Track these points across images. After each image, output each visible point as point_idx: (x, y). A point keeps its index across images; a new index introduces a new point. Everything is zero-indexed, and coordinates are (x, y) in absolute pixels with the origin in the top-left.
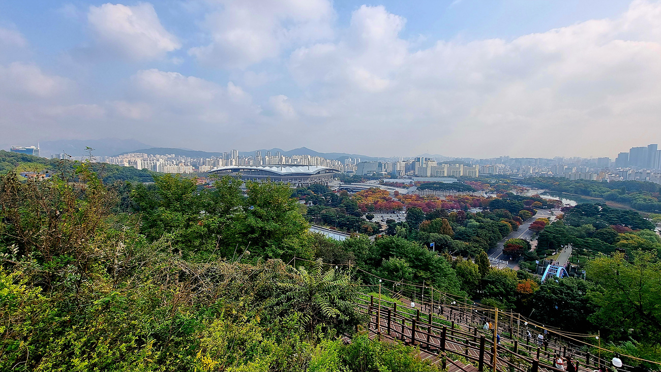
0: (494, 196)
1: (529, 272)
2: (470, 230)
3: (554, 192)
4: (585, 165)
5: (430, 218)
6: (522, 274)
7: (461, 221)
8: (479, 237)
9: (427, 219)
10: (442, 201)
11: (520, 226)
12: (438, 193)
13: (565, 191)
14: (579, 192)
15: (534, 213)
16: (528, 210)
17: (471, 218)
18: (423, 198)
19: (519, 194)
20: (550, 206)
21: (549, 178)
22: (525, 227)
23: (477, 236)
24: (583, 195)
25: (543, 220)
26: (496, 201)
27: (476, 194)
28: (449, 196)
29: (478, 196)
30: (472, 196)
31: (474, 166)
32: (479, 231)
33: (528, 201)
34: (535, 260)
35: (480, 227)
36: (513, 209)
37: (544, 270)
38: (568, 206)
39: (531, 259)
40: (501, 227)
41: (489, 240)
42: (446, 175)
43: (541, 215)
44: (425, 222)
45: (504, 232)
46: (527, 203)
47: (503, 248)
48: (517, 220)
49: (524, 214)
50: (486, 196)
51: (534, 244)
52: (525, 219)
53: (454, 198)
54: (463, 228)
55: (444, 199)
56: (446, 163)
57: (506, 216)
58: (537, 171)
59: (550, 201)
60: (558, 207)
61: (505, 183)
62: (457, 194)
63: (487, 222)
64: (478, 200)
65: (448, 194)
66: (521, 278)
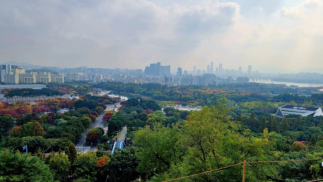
0: (78, 98)
1: (104, 150)
2: (60, 128)
3: (116, 92)
4: (130, 74)
5: (21, 123)
6: (99, 153)
7: (51, 121)
8: (68, 132)
9: (18, 124)
10: (33, 106)
11: (97, 119)
12: (28, 98)
13: (122, 91)
14: (129, 91)
15: (105, 108)
16: (101, 106)
17: (60, 117)
18: (12, 105)
19: (95, 95)
20: (113, 102)
21: (113, 82)
22: (100, 118)
23: (66, 131)
24: (131, 93)
25: (111, 112)
26: (79, 101)
27: (63, 97)
28: (39, 101)
29: (65, 98)
30: (60, 99)
31: (60, 74)
32: (68, 127)
33: (101, 100)
34: (107, 141)
35: (68, 124)
36: (91, 106)
37: (113, 146)
38: (124, 101)
39: (105, 141)
40: (84, 121)
41: (76, 133)
42: (35, 82)
43: (109, 109)
44: (16, 127)
45: (86, 124)
46: (101, 101)
47: (86, 137)
48: (94, 114)
49: (99, 109)
50: (71, 98)
51: (106, 129)
52: (99, 112)
53: (44, 102)
54: (53, 127)
55: (34, 103)
56: (34, 71)
57: (86, 113)
58: (105, 78)
59: (114, 98)
60: (119, 102)
61: (85, 87)
62: (47, 98)
63: (73, 119)
64: (65, 102)
65: (38, 99)
66: (99, 156)
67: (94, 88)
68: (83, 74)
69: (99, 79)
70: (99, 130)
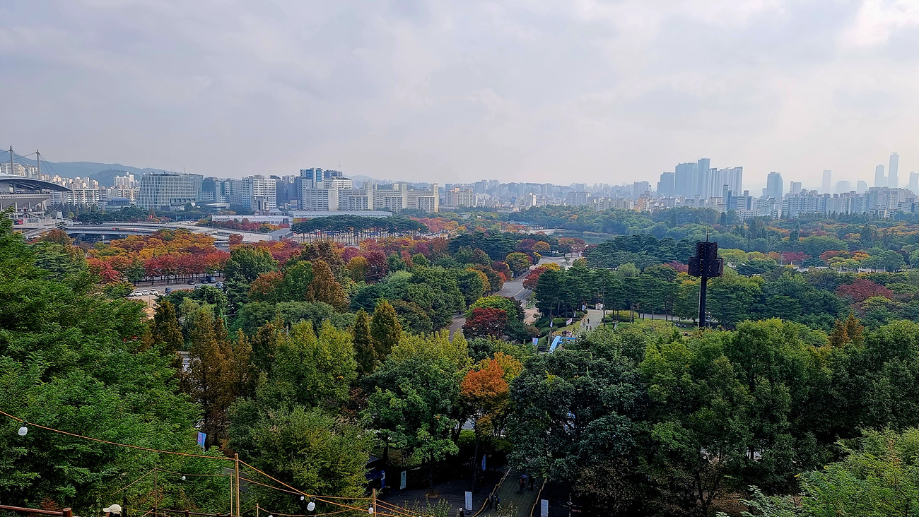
3: (571, 231)
11: (507, 285)
15: (535, 262)
16: (523, 251)
19: (510, 232)
20: (563, 249)
21: (563, 208)
25: (551, 267)
28: (367, 240)
33: (525, 243)
36: (495, 252)
40: (466, 278)
41: (434, 307)
42: (370, 207)
45: (471, 289)
48: (500, 269)
51: (532, 313)
52: (517, 269)
57: (477, 260)
58: (544, 203)
59: (565, 241)
61: (487, 218)
62: (387, 237)
67: (512, 222)
68: (488, 197)
69: (528, 204)
70: (507, 302)
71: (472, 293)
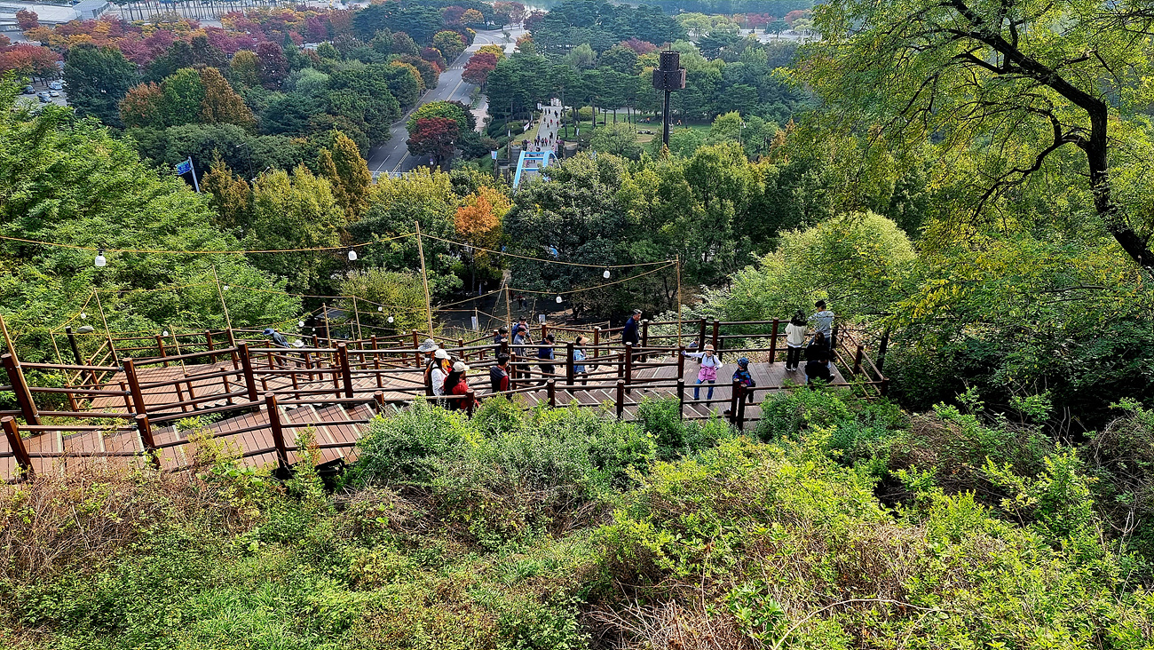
5: (158, 76)
6: (463, 180)
7: (275, 80)
8: (335, 114)
10: (208, 30)
11: (443, 77)
12: (194, 10)
15: (469, 41)
16: (453, 29)
17: (304, 64)
20: (500, 19)
22: (453, 75)
23: (328, 111)
25: (492, 52)
26: (370, 15)
27: (313, 3)
28: (230, 15)
29: (322, 7)
32: (332, 95)
33: (450, 12)
35: (335, 84)
36: (418, 31)
40: (394, 76)
41: (366, 120)
45: (401, 90)
46: (450, 17)
48: (431, 57)
49: (446, 41)
50: (342, 8)
51: (481, 114)
52: (448, 57)
54: (277, 97)
55: (215, 23)
57: (400, 48)
59: (500, 7)
62: (256, 7)
65: (227, 10)
70: (455, 110)
71: (405, 95)
